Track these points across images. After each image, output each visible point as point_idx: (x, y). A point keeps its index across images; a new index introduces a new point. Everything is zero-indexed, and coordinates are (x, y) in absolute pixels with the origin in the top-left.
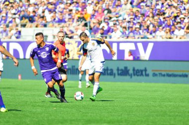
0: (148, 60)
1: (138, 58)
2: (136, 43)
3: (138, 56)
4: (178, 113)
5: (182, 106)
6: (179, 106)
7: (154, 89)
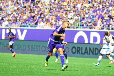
0: (24, 40)
1: (18, 38)
2: (16, 29)
3: (17, 37)
4: (41, 73)
5: (44, 69)
6: (42, 69)
7: (26, 58)
